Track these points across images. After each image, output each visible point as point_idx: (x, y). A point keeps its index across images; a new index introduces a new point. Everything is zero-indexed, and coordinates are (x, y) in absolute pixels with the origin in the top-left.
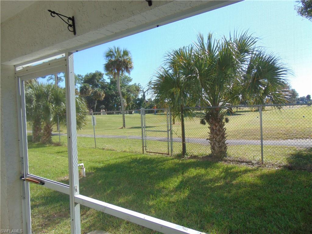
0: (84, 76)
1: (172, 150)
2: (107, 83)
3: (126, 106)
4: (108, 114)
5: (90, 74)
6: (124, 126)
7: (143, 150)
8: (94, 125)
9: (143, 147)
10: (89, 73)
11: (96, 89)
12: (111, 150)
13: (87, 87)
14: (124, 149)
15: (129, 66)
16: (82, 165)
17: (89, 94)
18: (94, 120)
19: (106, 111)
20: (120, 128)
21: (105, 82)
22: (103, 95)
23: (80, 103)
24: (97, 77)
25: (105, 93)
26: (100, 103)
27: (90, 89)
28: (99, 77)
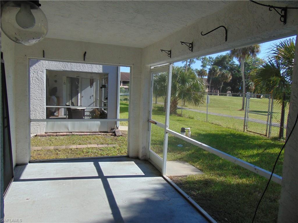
0: (215, 58)
1: (269, 133)
2: (237, 65)
3: (253, 89)
4: (233, 95)
5: (221, 56)
6: (243, 109)
7: (244, 129)
8: (208, 103)
9: (244, 126)
10: (219, 56)
11: (224, 71)
12: (218, 125)
13: (215, 68)
14: (229, 126)
15: (256, 50)
16: (189, 130)
17: (216, 76)
18: (208, 99)
19: (232, 92)
20: (239, 109)
21: (234, 64)
22: (230, 77)
23: (200, 84)
24: (227, 60)
25: (232, 75)
26: (226, 84)
27: (218, 71)
28: (229, 60)
